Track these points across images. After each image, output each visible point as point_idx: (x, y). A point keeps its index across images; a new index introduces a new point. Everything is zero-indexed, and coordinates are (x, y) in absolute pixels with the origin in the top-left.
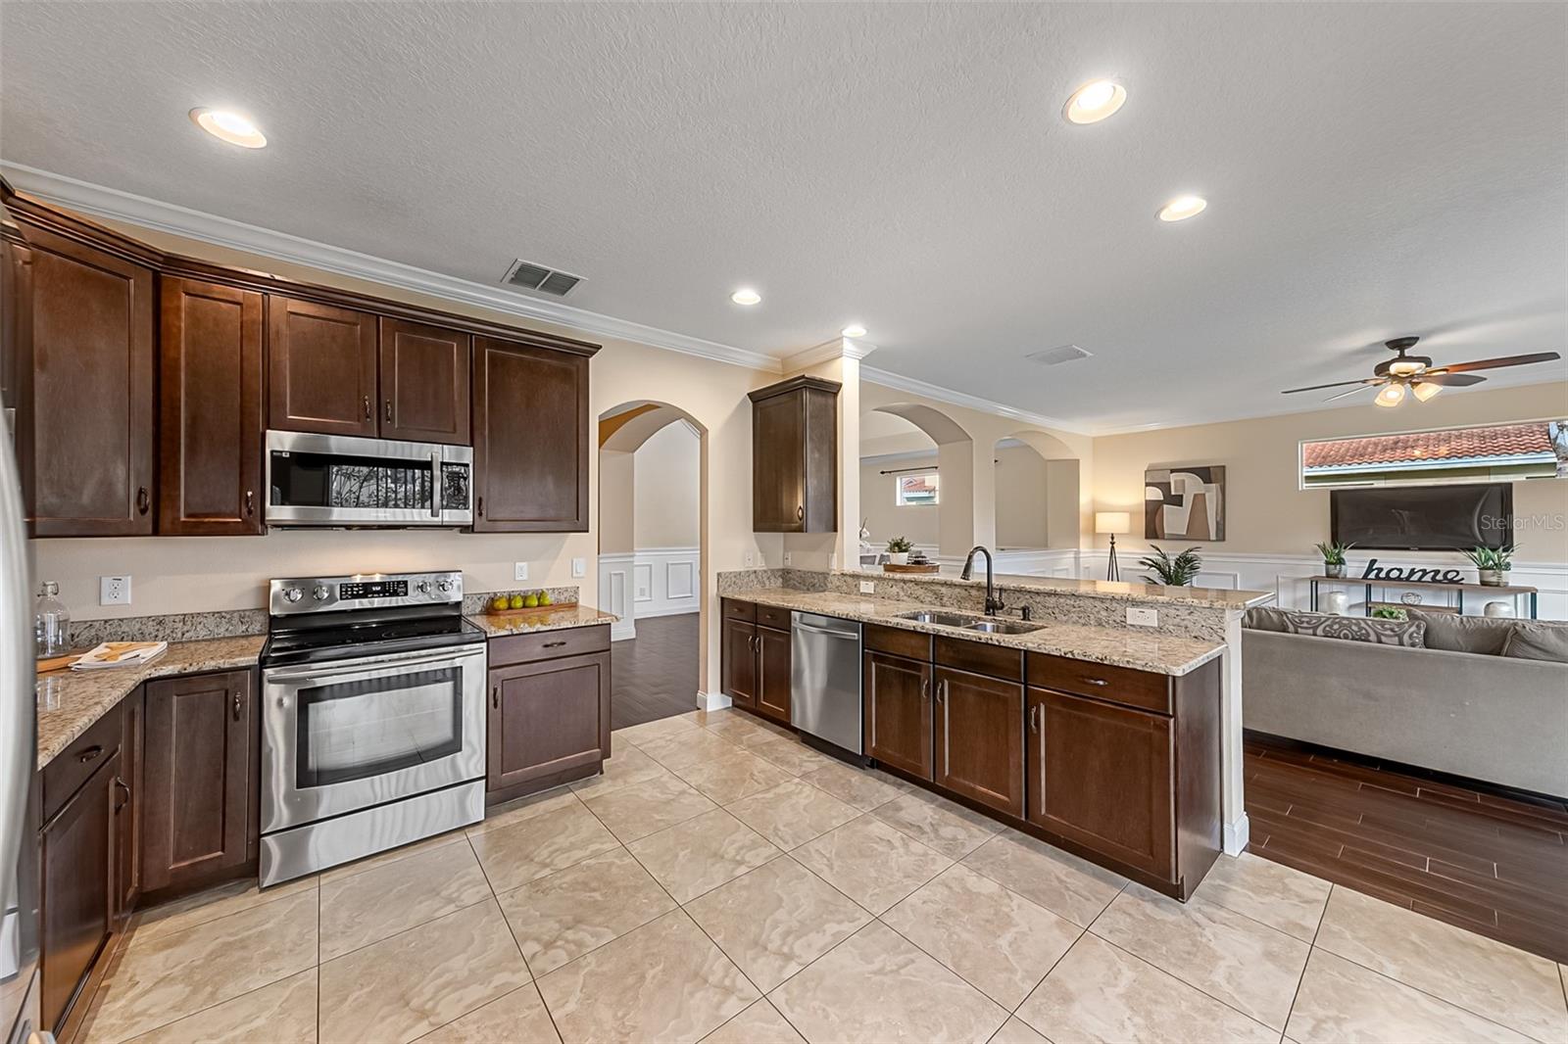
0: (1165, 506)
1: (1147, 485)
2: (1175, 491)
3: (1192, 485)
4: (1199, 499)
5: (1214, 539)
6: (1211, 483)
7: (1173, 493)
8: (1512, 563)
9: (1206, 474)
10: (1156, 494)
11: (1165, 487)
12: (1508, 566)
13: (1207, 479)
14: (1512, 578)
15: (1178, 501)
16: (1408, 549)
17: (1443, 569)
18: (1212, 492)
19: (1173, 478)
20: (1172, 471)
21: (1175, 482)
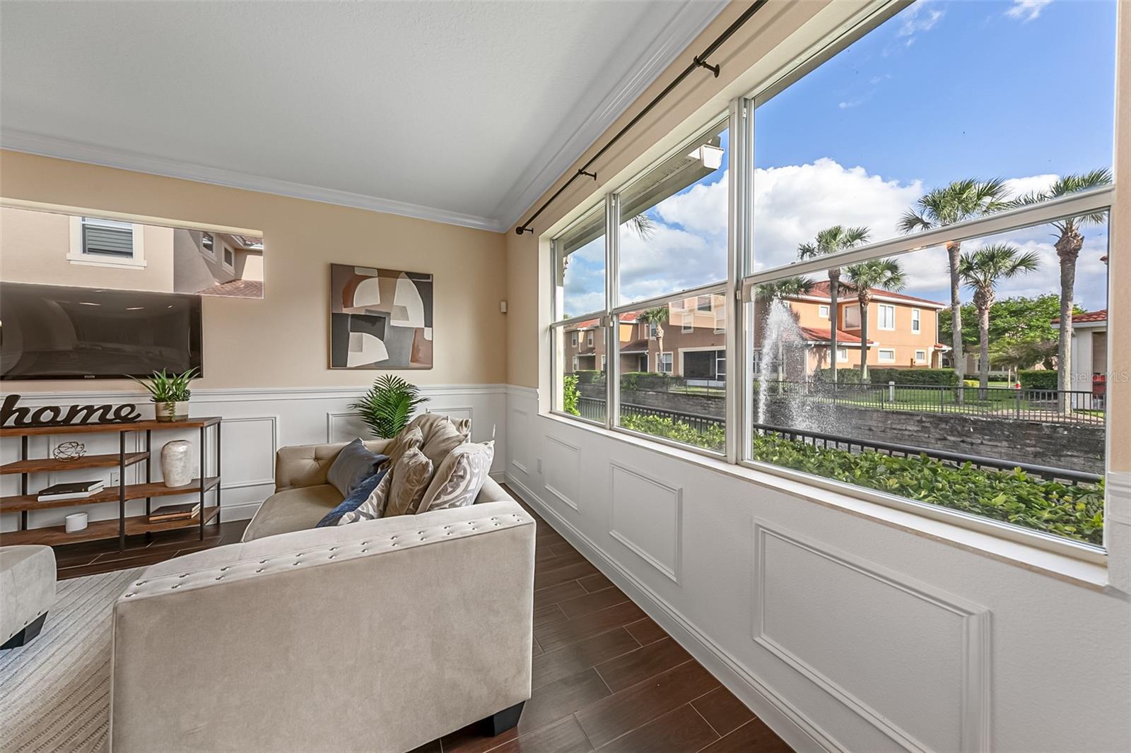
8: (191, 391)
12: (185, 396)
14: (190, 409)
16: (81, 377)
17: (115, 403)
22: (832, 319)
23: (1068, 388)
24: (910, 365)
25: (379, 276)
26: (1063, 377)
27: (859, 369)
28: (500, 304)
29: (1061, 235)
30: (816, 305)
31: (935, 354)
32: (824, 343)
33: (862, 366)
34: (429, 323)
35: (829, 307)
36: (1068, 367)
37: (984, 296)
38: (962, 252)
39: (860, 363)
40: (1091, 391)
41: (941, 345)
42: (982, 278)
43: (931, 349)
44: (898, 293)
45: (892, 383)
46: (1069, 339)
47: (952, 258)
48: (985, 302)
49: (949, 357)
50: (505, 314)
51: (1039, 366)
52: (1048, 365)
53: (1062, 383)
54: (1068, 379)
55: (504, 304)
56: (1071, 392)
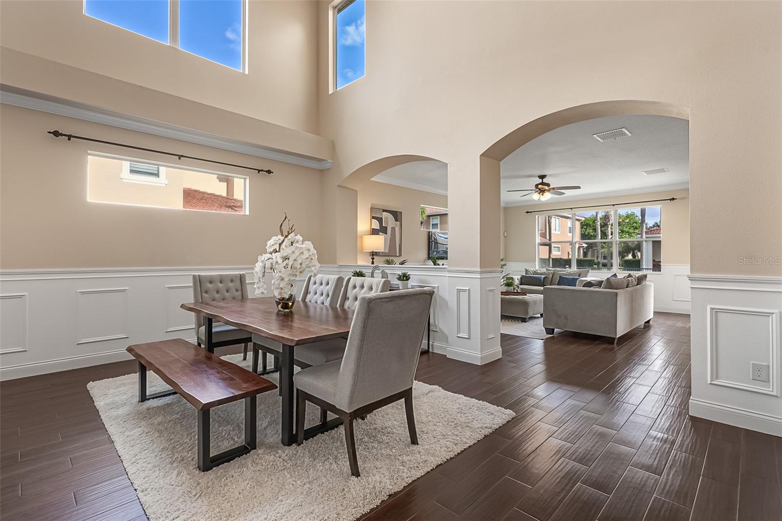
1: (372, 217)
2: (385, 223)
3: (391, 223)
4: (393, 229)
5: (398, 255)
6: (397, 222)
7: (383, 225)
9: (397, 215)
10: (376, 224)
11: (380, 220)
13: (396, 219)
15: (385, 230)
18: (397, 227)
19: (384, 215)
20: (384, 211)
21: (385, 218)
23: (644, 267)
26: (642, 262)
36: (644, 257)
37: (609, 216)
40: (652, 268)
43: (577, 246)
46: (644, 243)
48: (609, 221)
49: (585, 250)
50: (505, 236)
51: (630, 257)
52: (634, 256)
53: (642, 265)
54: (644, 263)
55: (506, 233)
56: (646, 269)
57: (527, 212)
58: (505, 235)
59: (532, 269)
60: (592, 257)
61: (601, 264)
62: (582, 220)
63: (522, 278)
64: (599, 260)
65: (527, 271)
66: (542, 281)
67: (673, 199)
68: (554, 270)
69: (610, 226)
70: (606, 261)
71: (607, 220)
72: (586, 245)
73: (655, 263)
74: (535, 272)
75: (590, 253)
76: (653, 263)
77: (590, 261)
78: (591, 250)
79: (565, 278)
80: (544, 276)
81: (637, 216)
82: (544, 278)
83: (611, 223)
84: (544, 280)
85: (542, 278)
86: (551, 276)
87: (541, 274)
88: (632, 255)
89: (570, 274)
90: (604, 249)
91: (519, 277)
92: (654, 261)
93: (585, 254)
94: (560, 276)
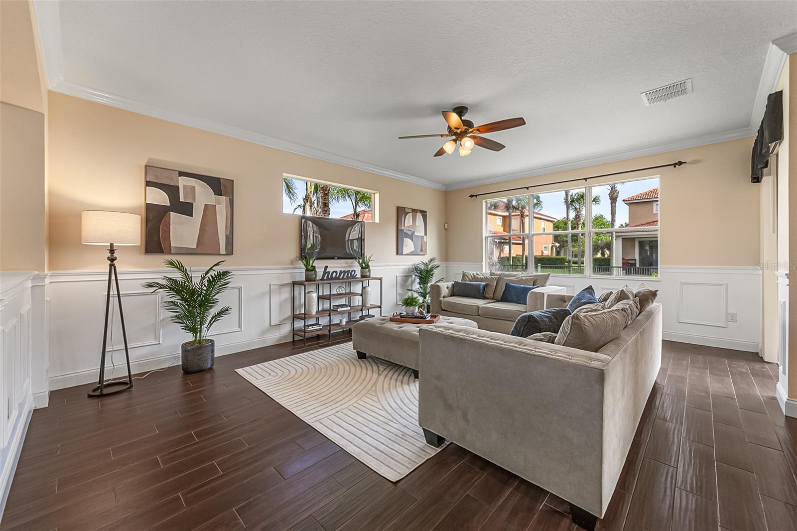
0: (172, 214)
1: (149, 184)
2: (185, 197)
3: (203, 196)
4: (209, 210)
5: (224, 253)
6: (221, 195)
7: (182, 199)
9: (219, 186)
10: (159, 198)
11: (172, 191)
13: (218, 192)
15: (187, 209)
18: (221, 205)
19: (182, 182)
20: (181, 174)
21: (185, 187)
22: (504, 225)
23: (614, 265)
24: (541, 255)
25: (412, 212)
26: (612, 260)
27: (521, 257)
28: (444, 225)
29: (611, 189)
30: (495, 217)
31: (552, 247)
32: (502, 241)
33: (523, 255)
34: (426, 234)
35: (501, 218)
36: (614, 255)
37: (579, 217)
38: (570, 193)
39: (522, 254)
40: (621, 266)
41: (555, 243)
42: (578, 207)
43: (550, 245)
44: (539, 212)
45: (539, 264)
46: (614, 241)
47: (567, 195)
48: (580, 220)
49: (558, 249)
50: (446, 229)
51: (599, 255)
52: (603, 254)
53: (612, 263)
54: (614, 261)
55: (446, 225)
56: (616, 267)
57: (472, 196)
58: (446, 227)
59: (471, 272)
60: (564, 255)
61: (572, 263)
62: (554, 221)
63: (456, 285)
64: (570, 258)
65: (464, 275)
66: (481, 291)
67: (680, 163)
68: (500, 275)
69: (580, 225)
70: (576, 259)
71: (578, 220)
72: (559, 245)
73: (624, 261)
74: (474, 276)
75: (562, 252)
76: (623, 261)
77: (562, 259)
78: (563, 249)
79: (513, 286)
80: (484, 283)
81: (605, 219)
82: (485, 286)
83: (581, 223)
84: (484, 289)
85: (481, 287)
86: (495, 284)
87: (482, 280)
88: (601, 254)
89: (521, 281)
90: (575, 249)
91: (450, 284)
92: (623, 259)
93: (558, 253)
94: (506, 284)
